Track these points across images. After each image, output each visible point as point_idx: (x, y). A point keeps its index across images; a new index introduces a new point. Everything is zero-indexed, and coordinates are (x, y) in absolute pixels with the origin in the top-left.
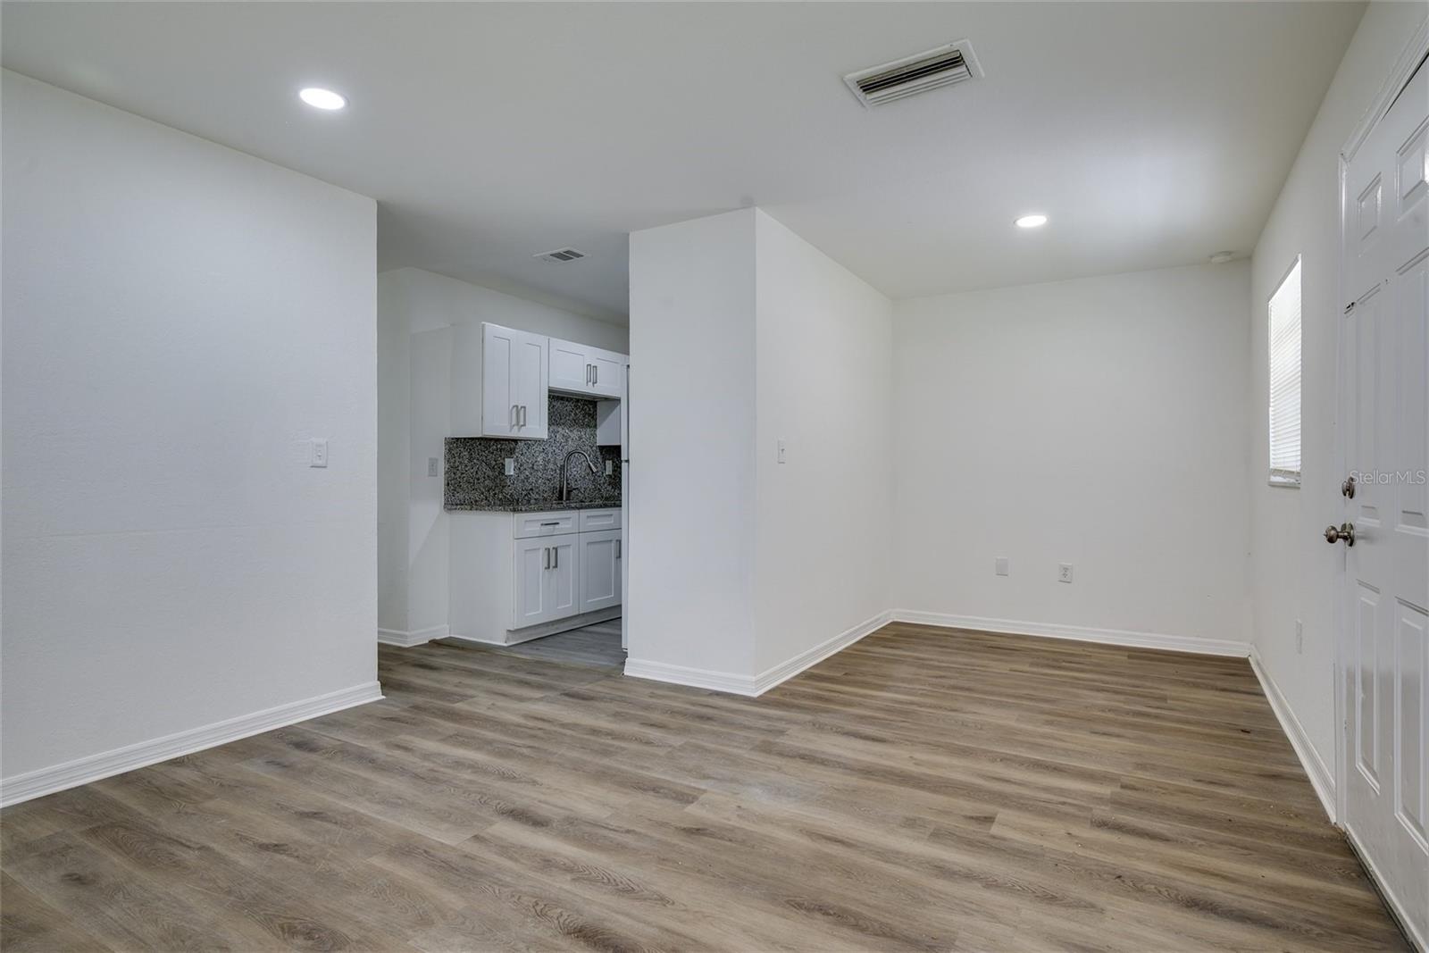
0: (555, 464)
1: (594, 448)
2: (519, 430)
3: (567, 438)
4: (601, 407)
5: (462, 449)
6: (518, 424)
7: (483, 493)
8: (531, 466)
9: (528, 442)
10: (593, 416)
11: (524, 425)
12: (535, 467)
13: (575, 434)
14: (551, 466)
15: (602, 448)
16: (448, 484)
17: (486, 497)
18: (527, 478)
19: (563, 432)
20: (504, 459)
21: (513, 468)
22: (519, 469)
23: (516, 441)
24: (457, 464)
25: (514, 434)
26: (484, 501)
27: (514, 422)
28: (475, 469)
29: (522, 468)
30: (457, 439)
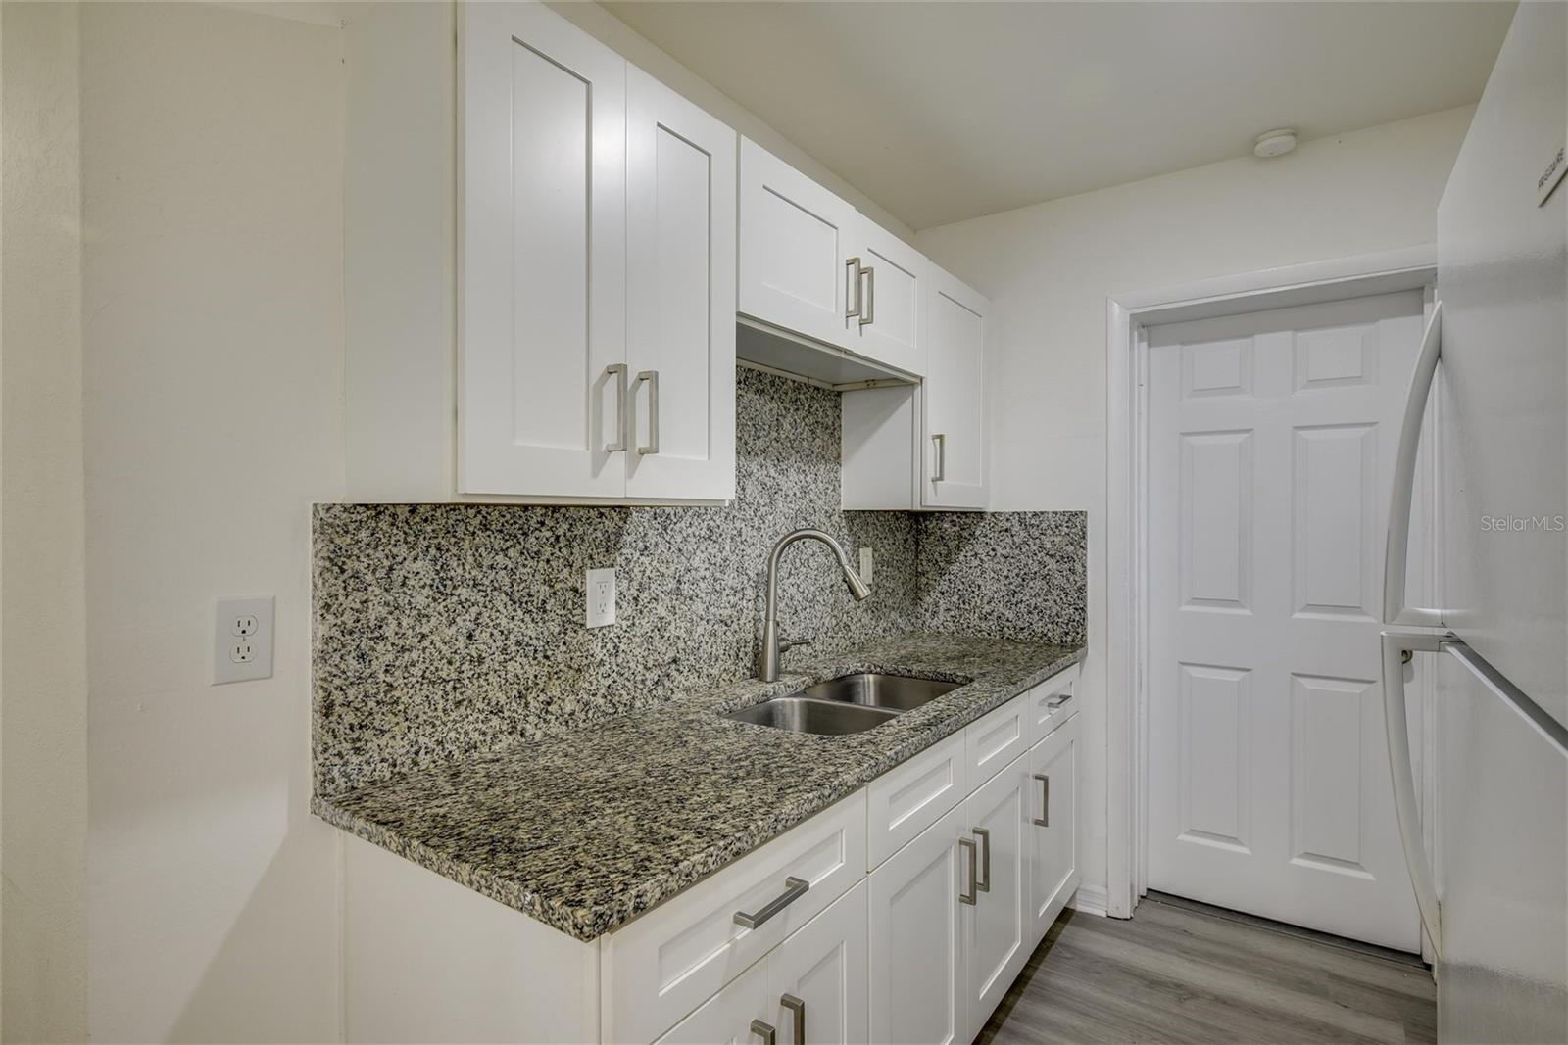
0: (741, 570)
1: (835, 518)
2: (630, 474)
3: (772, 492)
4: (852, 407)
5: (402, 550)
6: (625, 441)
7: (498, 711)
8: (673, 585)
9: (664, 515)
10: (833, 432)
11: (652, 449)
12: (686, 588)
13: (791, 482)
14: (730, 579)
15: (851, 516)
16: (328, 709)
17: (513, 722)
18: (661, 626)
19: (761, 474)
20: (581, 571)
21: (613, 597)
22: (634, 602)
23: (623, 511)
24: (376, 611)
25: (611, 485)
26: (506, 741)
27: (610, 436)
28: (464, 623)
29: (644, 597)
30: (378, 510)
